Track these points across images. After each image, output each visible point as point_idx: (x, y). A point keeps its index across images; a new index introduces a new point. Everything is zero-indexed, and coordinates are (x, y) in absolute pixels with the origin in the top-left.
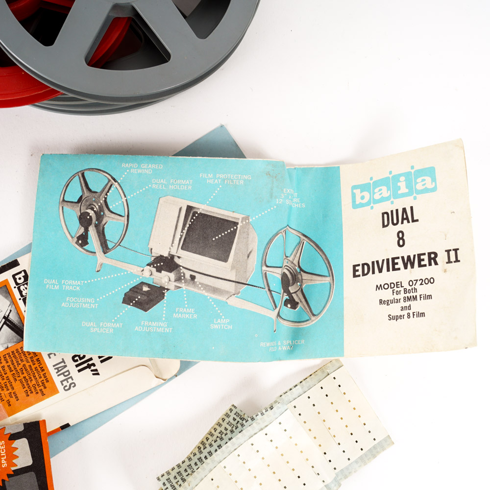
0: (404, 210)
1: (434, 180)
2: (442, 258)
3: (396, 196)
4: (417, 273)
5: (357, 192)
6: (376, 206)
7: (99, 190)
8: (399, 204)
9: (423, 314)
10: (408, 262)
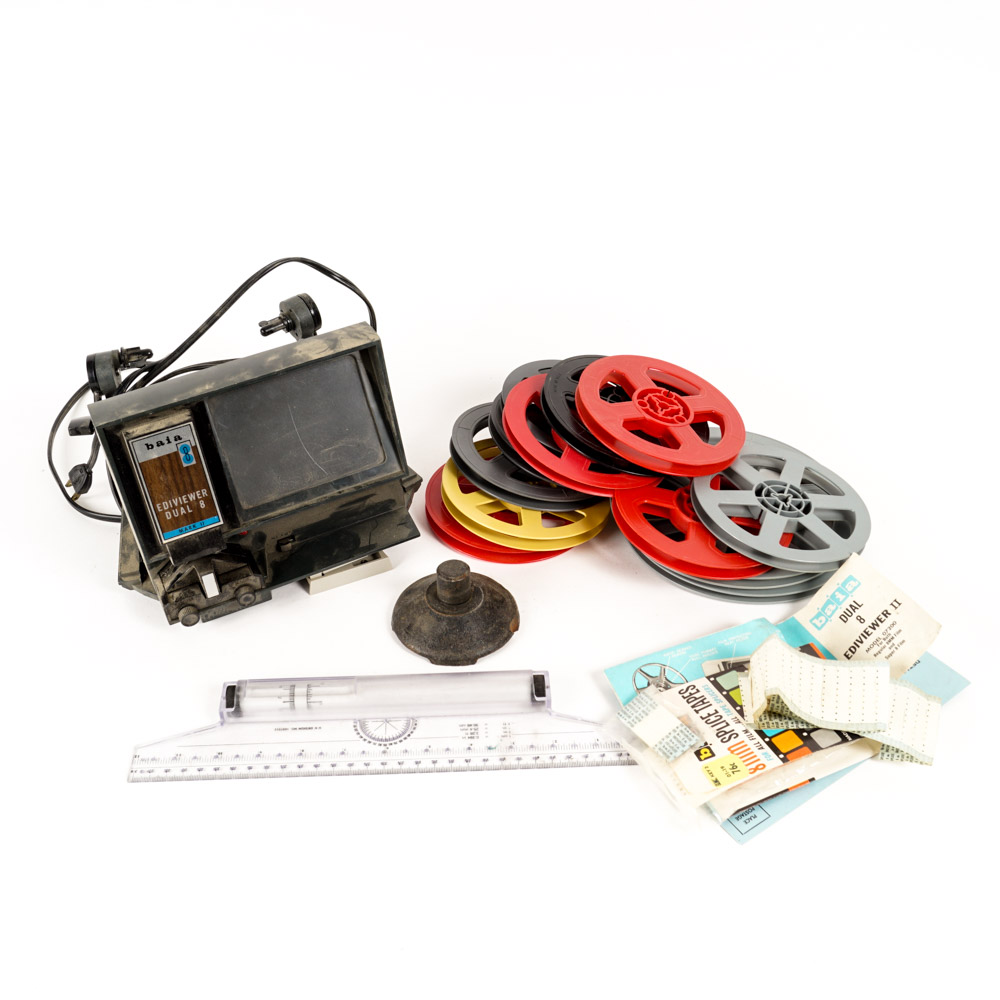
0: (851, 606)
1: (855, 580)
2: (891, 609)
3: (840, 603)
4: (883, 627)
5: (815, 621)
6: (833, 617)
7: (658, 674)
8: (846, 605)
9: (903, 641)
10: (874, 626)
